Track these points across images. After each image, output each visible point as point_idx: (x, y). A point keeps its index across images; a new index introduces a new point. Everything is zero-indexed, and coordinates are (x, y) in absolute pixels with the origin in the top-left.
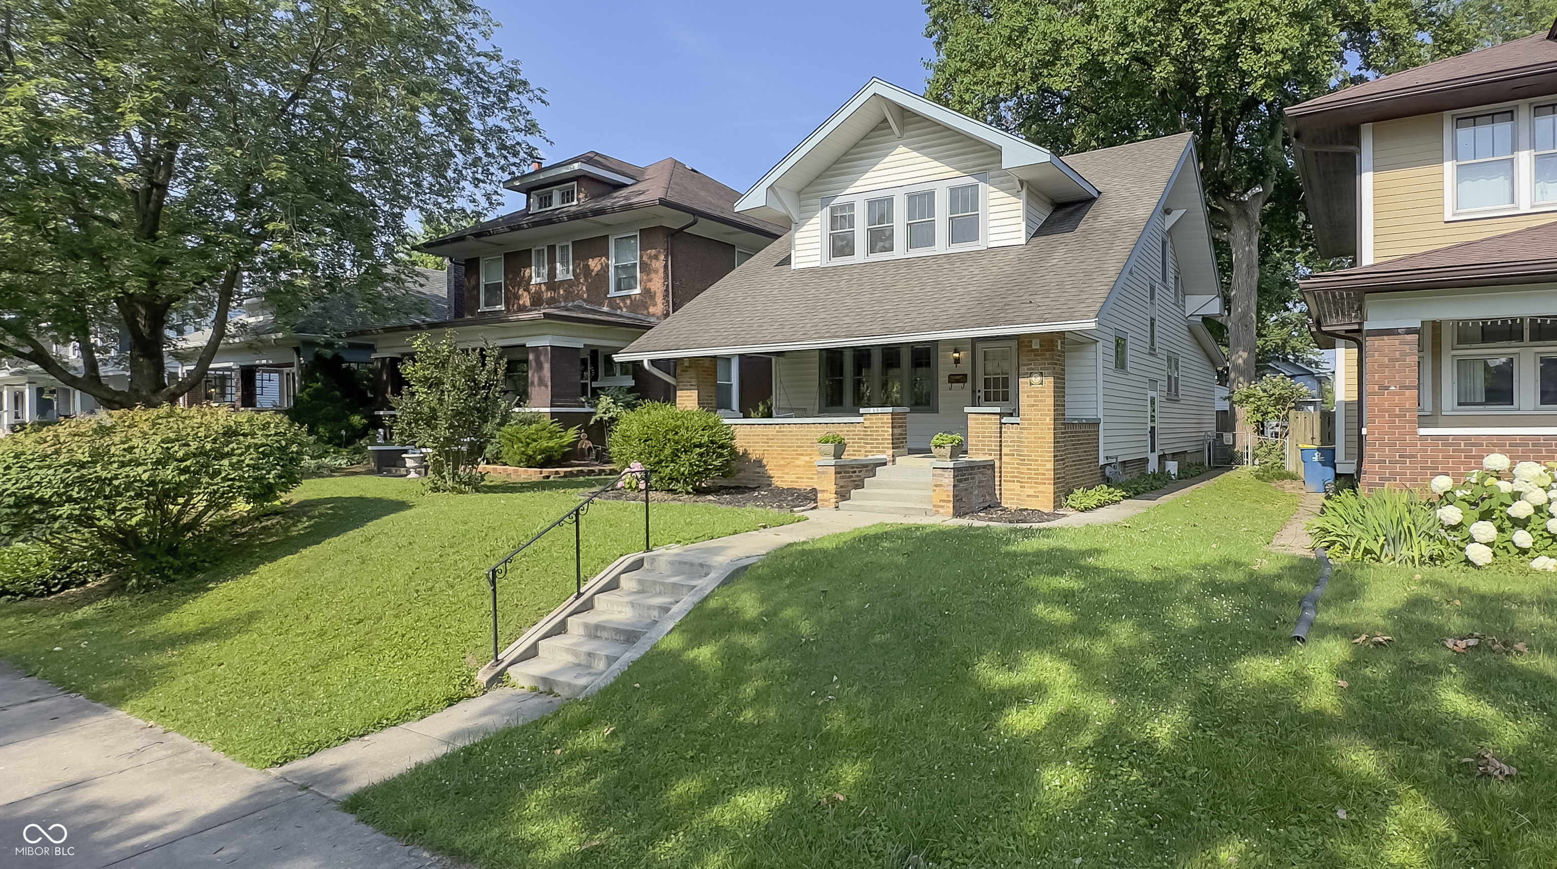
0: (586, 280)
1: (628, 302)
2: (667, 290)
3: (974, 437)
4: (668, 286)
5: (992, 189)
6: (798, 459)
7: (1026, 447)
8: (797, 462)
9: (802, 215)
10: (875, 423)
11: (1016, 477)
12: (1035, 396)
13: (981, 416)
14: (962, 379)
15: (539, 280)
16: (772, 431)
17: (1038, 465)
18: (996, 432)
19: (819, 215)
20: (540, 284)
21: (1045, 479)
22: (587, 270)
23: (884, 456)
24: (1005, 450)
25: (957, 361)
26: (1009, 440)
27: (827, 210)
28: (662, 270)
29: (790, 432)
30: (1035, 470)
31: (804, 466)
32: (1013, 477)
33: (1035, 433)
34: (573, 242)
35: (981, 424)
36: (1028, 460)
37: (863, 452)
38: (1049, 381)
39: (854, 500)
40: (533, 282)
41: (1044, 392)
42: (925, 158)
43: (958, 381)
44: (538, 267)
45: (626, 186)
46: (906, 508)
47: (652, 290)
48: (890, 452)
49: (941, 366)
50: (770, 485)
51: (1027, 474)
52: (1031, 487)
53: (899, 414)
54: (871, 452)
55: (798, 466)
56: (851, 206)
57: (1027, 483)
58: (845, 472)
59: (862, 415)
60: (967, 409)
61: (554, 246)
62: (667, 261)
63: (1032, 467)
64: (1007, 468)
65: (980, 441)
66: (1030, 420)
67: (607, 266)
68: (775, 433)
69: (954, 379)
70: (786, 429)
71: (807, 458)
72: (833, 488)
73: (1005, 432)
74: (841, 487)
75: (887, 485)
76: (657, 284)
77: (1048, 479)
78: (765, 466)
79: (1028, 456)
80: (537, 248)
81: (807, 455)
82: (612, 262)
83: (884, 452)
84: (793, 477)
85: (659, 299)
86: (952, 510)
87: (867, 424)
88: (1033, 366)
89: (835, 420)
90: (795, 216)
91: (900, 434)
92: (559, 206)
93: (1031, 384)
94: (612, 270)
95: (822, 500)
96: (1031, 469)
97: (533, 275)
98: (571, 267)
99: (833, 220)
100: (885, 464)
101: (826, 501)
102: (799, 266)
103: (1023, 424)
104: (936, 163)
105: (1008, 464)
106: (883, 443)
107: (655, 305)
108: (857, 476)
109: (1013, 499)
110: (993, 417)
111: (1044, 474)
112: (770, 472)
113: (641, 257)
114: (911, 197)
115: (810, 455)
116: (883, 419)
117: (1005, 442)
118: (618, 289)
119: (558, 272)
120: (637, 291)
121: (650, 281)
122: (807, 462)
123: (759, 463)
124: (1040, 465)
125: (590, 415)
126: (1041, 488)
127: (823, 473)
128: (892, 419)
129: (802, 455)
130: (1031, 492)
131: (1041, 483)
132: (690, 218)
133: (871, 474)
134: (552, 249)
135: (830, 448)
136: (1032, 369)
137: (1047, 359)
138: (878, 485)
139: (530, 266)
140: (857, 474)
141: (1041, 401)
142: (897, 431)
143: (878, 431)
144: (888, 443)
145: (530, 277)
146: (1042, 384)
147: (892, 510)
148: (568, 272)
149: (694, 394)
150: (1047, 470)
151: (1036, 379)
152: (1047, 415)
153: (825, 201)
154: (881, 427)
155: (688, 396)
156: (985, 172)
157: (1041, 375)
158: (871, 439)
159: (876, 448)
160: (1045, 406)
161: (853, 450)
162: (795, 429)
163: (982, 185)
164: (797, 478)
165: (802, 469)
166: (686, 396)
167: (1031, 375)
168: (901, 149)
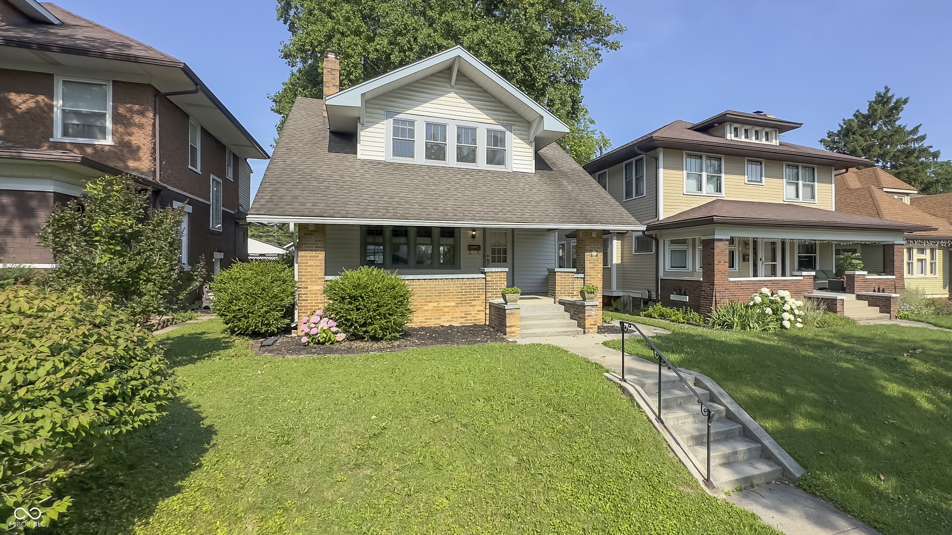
3: (560, 286)
4: (155, 144)
6: (427, 305)
8: (426, 308)
10: (495, 278)
12: (593, 263)
13: (563, 274)
14: (477, 248)
18: (572, 283)
21: (598, 307)
24: (575, 293)
25: (473, 237)
27: (391, 121)
28: (150, 128)
29: (421, 285)
31: (432, 310)
33: (593, 283)
35: (564, 278)
37: (483, 298)
38: (601, 255)
41: (598, 260)
42: (471, 106)
43: (475, 249)
47: (134, 145)
49: (462, 239)
54: (491, 297)
55: (427, 310)
56: (412, 123)
59: (486, 273)
62: (155, 120)
65: (563, 288)
66: (591, 275)
67: (49, 106)
69: (471, 248)
71: (435, 304)
72: (519, 323)
75: (527, 318)
81: (435, 302)
82: (59, 104)
84: (423, 319)
85: (145, 155)
87: (488, 278)
88: (592, 246)
93: (591, 256)
94: (57, 112)
95: (510, 332)
99: (396, 129)
101: (513, 333)
102: (364, 157)
103: (586, 278)
104: (478, 111)
106: (500, 292)
107: (138, 160)
110: (571, 274)
114: (460, 128)
115: (438, 301)
116: (500, 275)
117: (575, 288)
118: (69, 134)
120: (107, 142)
121: (130, 134)
127: (511, 314)
128: (506, 276)
129: (431, 302)
136: (592, 248)
137: (599, 243)
141: (596, 265)
143: (496, 283)
146: (597, 256)
147: (556, 334)
149: (321, 255)
151: (594, 254)
152: (599, 273)
153: (390, 114)
154: (499, 281)
155: (313, 257)
156: (511, 125)
157: (597, 251)
158: (492, 289)
159: (495, 294)
160: (599, 268)
161: (474, 297)
162: (424, 283)
163: (508, 133)
164: (425, 319)
165: (430, 312)
166: (310, 257)
167: (591, 251)
168: (453, 95)
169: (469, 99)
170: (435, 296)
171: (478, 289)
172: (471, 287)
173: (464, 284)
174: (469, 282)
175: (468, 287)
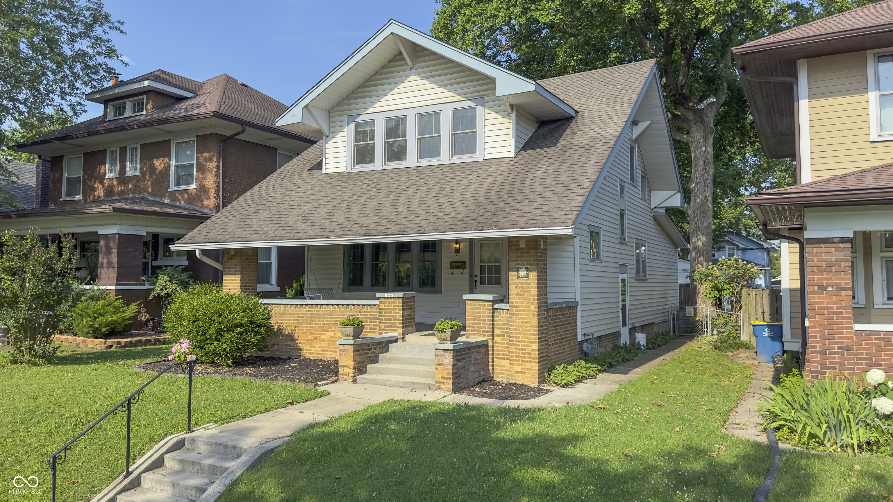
0: (151, 177)
1: (186, 196)
2: (218, 187)
3: (471, 320)
4: (219, 183)
5: (487, 111)
6: (324, 334)
7: (515, 330)
8: (323, 337)
9: (332, 130)
10: (389, 306)
11: (506, 355)
12: (522, 287)
13: (476, 303)
14: (461, 265)
15: (111, 175)
16: (302, 310)
17: (524, 346)
18: (489, 317)
19: (346, 129)
20: (113, 179)
21: (530, 358)
22: (152, 168)
23: (396, 334)
24: (497, 332)
25: (457, 250)
26: (501, 323)
27: (352, 126)
28: (214, 170)
29: (317, 311)
30: (522, 349)
31: (328, 341)
32: (503, 355)
33: (522, 319)
34: (141, 145)
35: (477, 309)
36: (516, 341)
37: (378, 330)
38: (534, 275)
39: (370, 373)
40: (107, 177)
41: (530, 284)
42: (432, 85)
43: (458, 267)
44: (112, 165)
45: (186, 98)
46: (413, 383)
47: (206, 186)
48: (401, 331)
49: (444, 255)
50: (299, 356)
51: (516, 353)
52: (519, 365)
53: (408, 298)
54: (384, 330)
55: (324, 341)
56: (372, 122)
57: (516, 360)
58: (363, 350)
59: (378, 299)
60: (465, 297)
61: (125, 148)
62: (219, 162)
63: (520, 347)
64: (499, 347)
65: (475, 324)
66: (518, 307)
67: (169, 166)
68: (304, 312)
69: (455, 266)
70: (313, 309)
71: (331, 334)
72: (351, 364)
73: (497, 316)
74: (359, 363)
75: (397, 360)
76: (210, 182)
77: (533, 358)
78: (296, 340)
79: (516, 337)
80: (111, 149)
81: (331, 331)
82: (173, 163)
83: (396, 330)
84: (319, 350)
85: (212, 194)
86: (451, 386)
87: (382, 306)
88: (520, 262)
89: (355, 302)
90: (326, 130)
91: (409, 315)
92: (130, 115)
93: (519, 277)
94: (173, 170)
95: (342, 374)
96: (519, 349)
97: (107, 171)
98: (139, 166)
99: (357, 133)
100: (396, 341)
101: (345, 375)
102: (328, 171)
103: (511, 310)
104: (441, 90)
105: (500, 343)
106: (395, 323)
107: (208, 198)
108: (373, 353)
109: (504, 374)
110: (487, 303)
111: (530, 354)
112: (300, 345)
113: (198, 158)
114: (421, 117)
115: (334, 331)
116: (395, 302)
117: (497, 324)
118: (178, 183)
119: (128, 169)
120: (194, 186)
121: (205, 178)
122: (331, 337)
123: (291, 337)
124: (527, 346)
125: (150, 290)
126: (528, 365)
127: (344, 351)
128: (403, 303)
129: (327, 331)
130: (519, 369)
131: (527, 362)
132: (239, 128)
133: (384, 350)
134: (123, 149)
135: (350, 329)
136: (519, 264)
137: (531, 256)
138: (390, 360)
139: (105, 164)
140: (372, 350)
141: (527, 291)
142: (406, 313)
143: (390, 313)
144: (399, 323)
145: (105, 174)
146: (527, 276)
147: (401, 384)
148: (136, 169)
149: (238, 278)
150: (533, 350)
151: (523, 273)
152: (532, 303)
153: (351, 118)
154: (394, 309)
155: (233, 280)
156: (481, 97)
157: (527, 269)
158: (385, 319)
159: (388, 327)
160: (530, 295)
161: (370, 329)
162: (321, 309)
163: (479, 108)
164: (322, 351)
165: (326, 343)
166: (231, 280)
167: (518, 269)
168: (413, 77)
169: (431, 77)
170: (332, 324)
171: (375, 319)
172: (367, 315)
173: (360, 312)
174: (365, 310)
175: (364, 315)
